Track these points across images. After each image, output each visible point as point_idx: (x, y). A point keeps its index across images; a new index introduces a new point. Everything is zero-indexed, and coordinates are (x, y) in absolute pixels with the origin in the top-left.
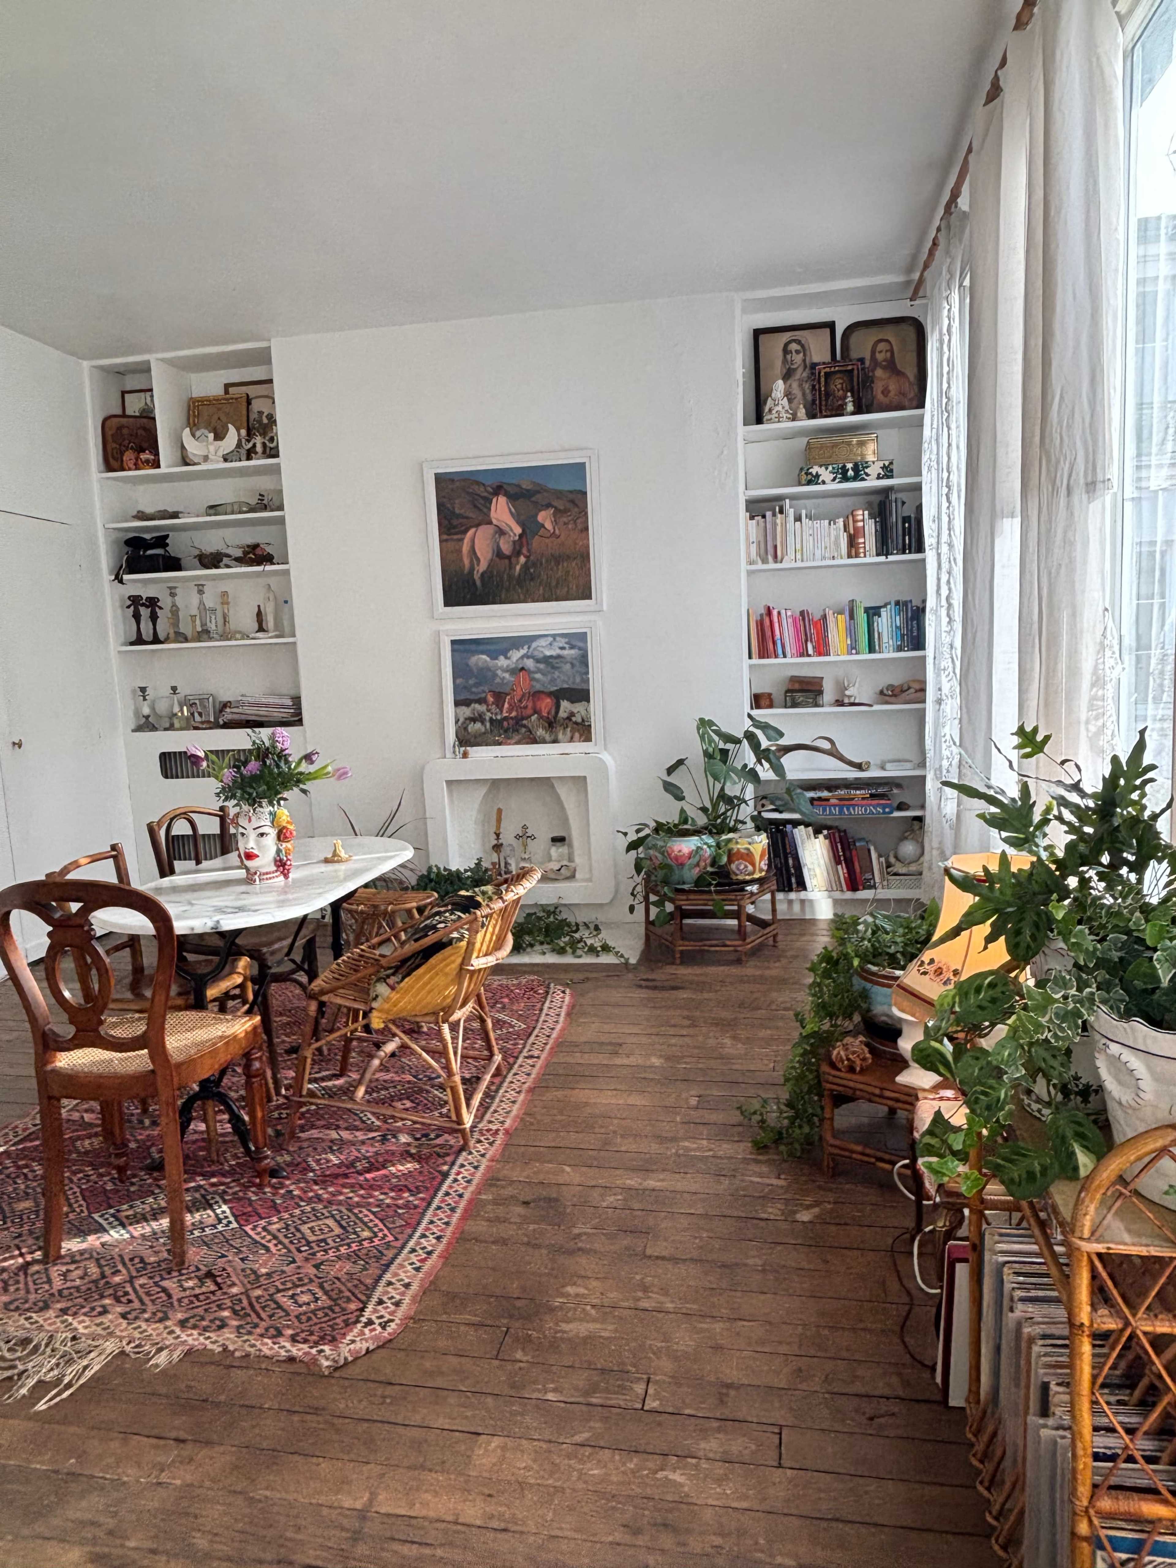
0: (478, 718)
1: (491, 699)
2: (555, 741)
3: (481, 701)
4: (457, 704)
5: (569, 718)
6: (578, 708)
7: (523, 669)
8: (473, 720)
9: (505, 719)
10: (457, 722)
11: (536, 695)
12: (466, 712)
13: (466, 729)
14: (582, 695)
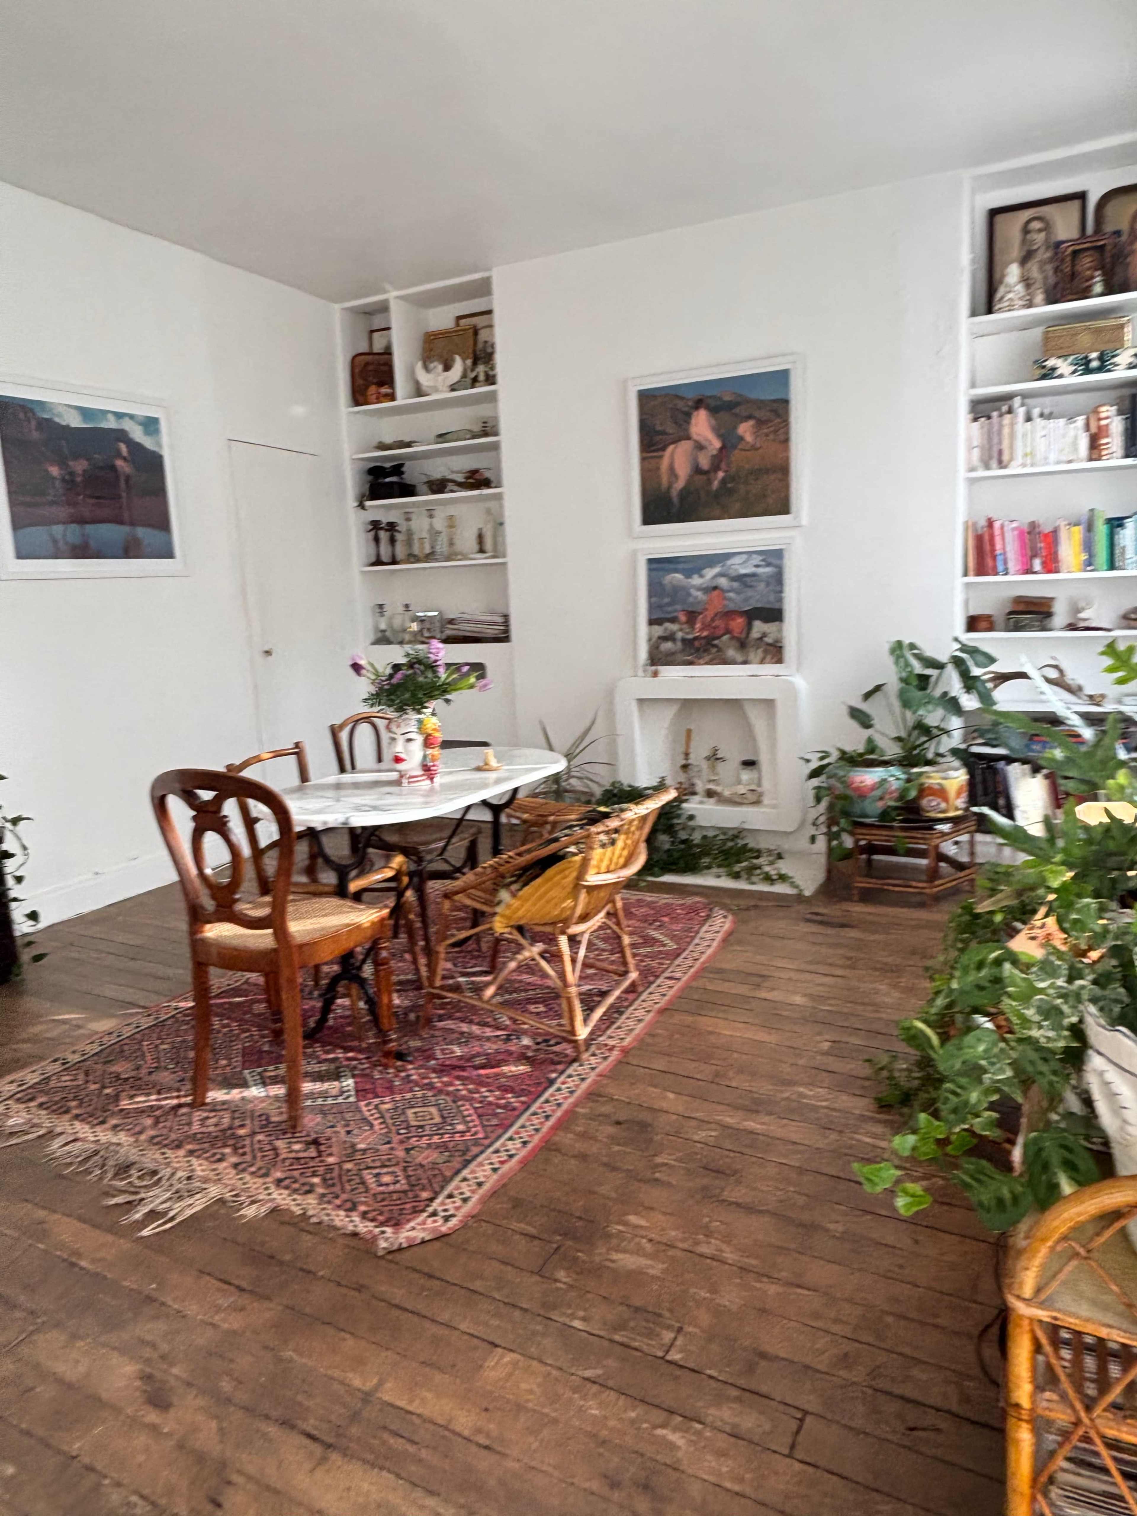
0: (669, 637)
1: (683, 618)
2: (745, 662)
3: (673, 620)
4: (652, 622)
5: (761, 639)
6: (769, 628)
7: (715, 588)
8: (664, 639)
9: (696, 638)
10: (650, 640)
11: (729, 614)
12: (658, 631)
13: (657, 648)
14: (774, 615)
